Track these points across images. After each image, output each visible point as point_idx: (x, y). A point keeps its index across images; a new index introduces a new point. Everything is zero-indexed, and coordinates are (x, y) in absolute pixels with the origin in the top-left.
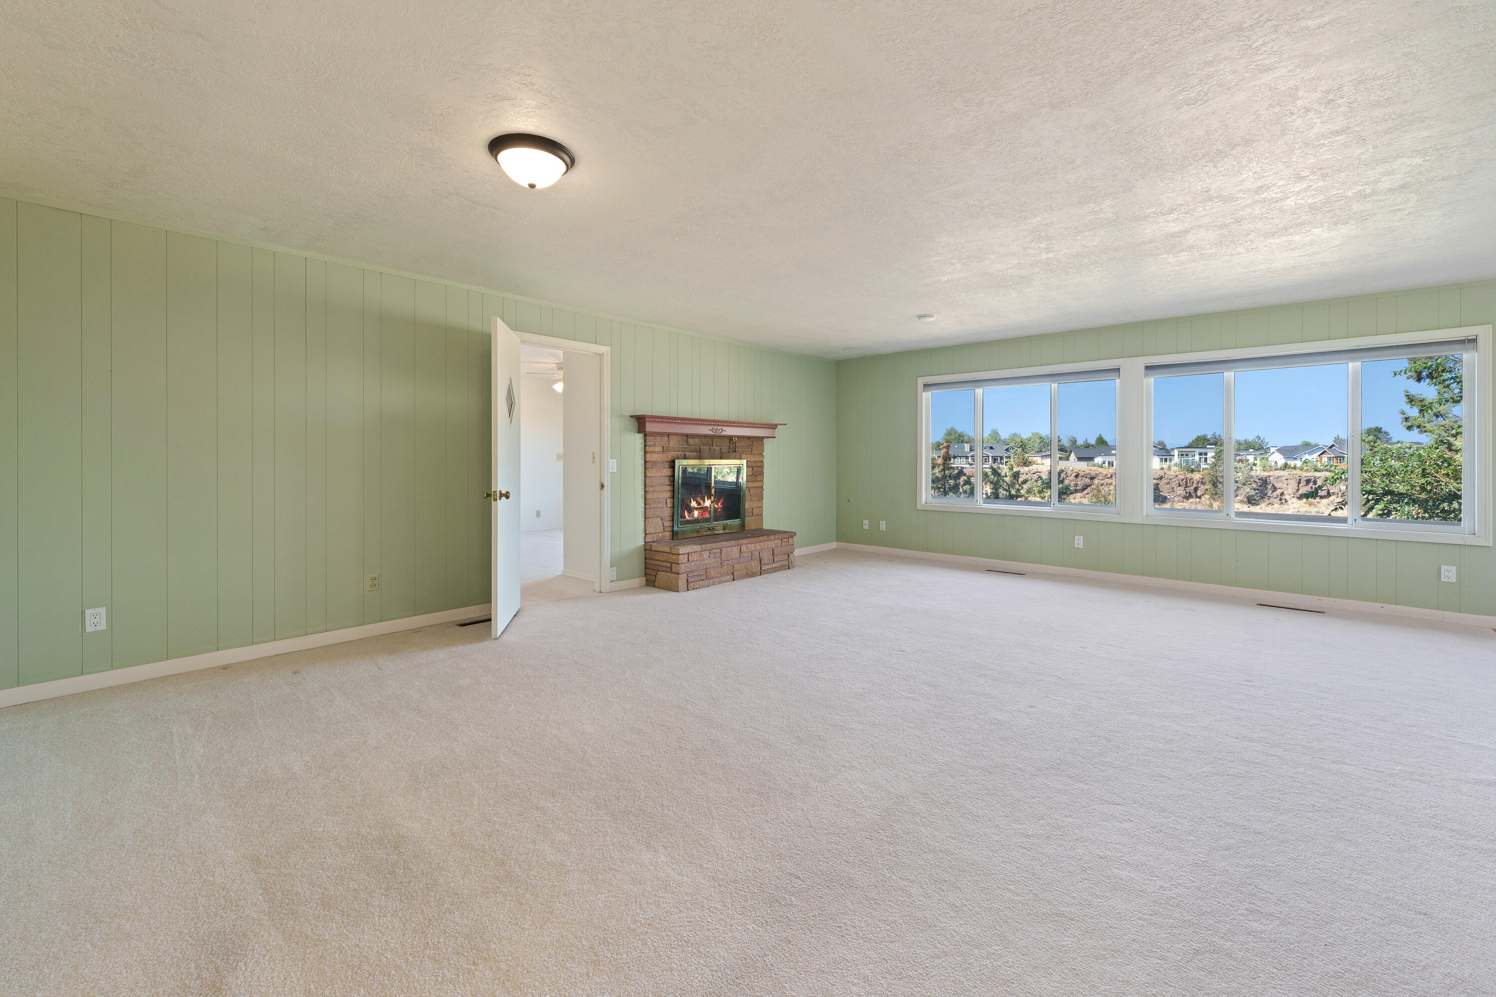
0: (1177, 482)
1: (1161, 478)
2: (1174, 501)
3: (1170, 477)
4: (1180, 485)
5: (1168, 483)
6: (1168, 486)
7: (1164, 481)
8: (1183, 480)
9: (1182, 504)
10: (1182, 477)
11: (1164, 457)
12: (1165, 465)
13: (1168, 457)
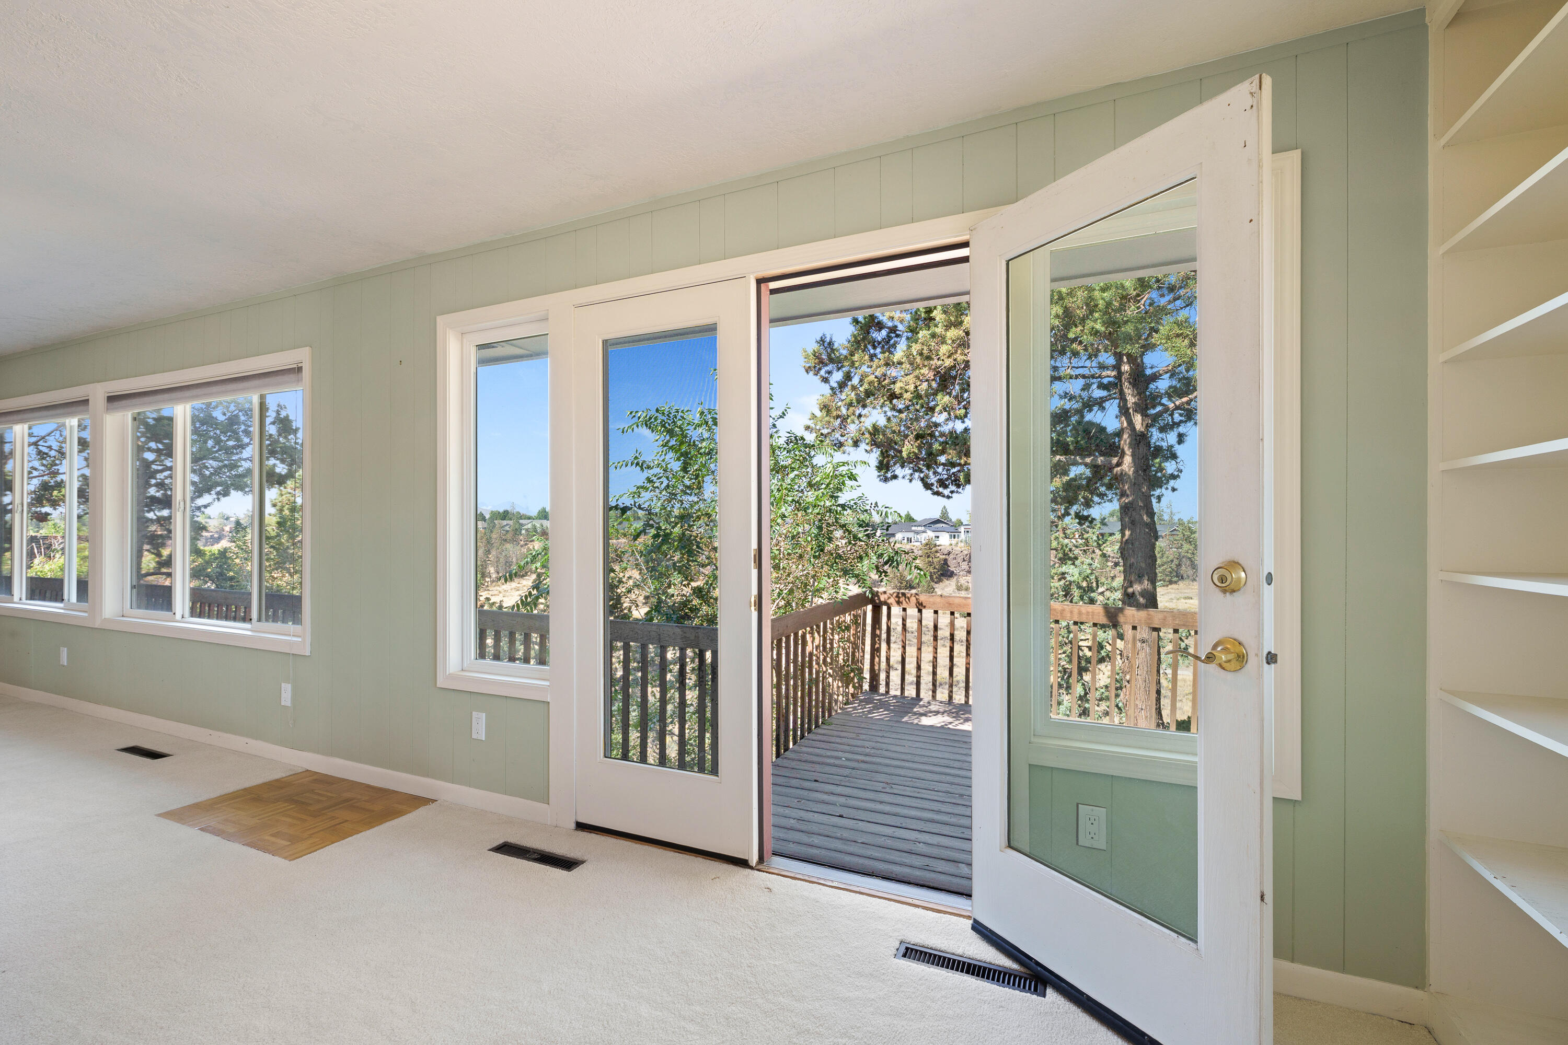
0: (962, 557)
1: (949, 554)
2: (959, 576)
3: (957, 553)
4: (964, 560)
5: (955, 559)
6: (955, 561)
7: (952, 556)
8: (967, 555)
9: (965, 578)
10: (966, 553)
11: (953, 534)
12: (954, 541)
13: (956, 534)
